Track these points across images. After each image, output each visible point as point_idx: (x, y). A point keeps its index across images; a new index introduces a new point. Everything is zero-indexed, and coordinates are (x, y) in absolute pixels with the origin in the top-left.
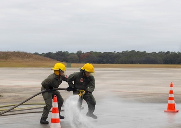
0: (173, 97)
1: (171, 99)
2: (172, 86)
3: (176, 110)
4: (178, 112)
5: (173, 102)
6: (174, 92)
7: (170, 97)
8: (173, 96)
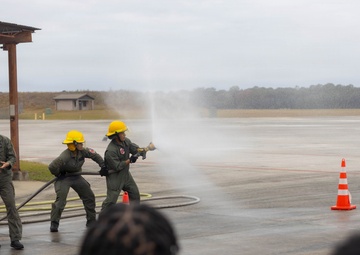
0: (346, 183)
1: (342, 187)
2: (343, 164)
3: (352, 206)
4: (354, 208)
5: (345, 192)
6: (347, 175)
7: (340, 183)
8: (344, 182)
